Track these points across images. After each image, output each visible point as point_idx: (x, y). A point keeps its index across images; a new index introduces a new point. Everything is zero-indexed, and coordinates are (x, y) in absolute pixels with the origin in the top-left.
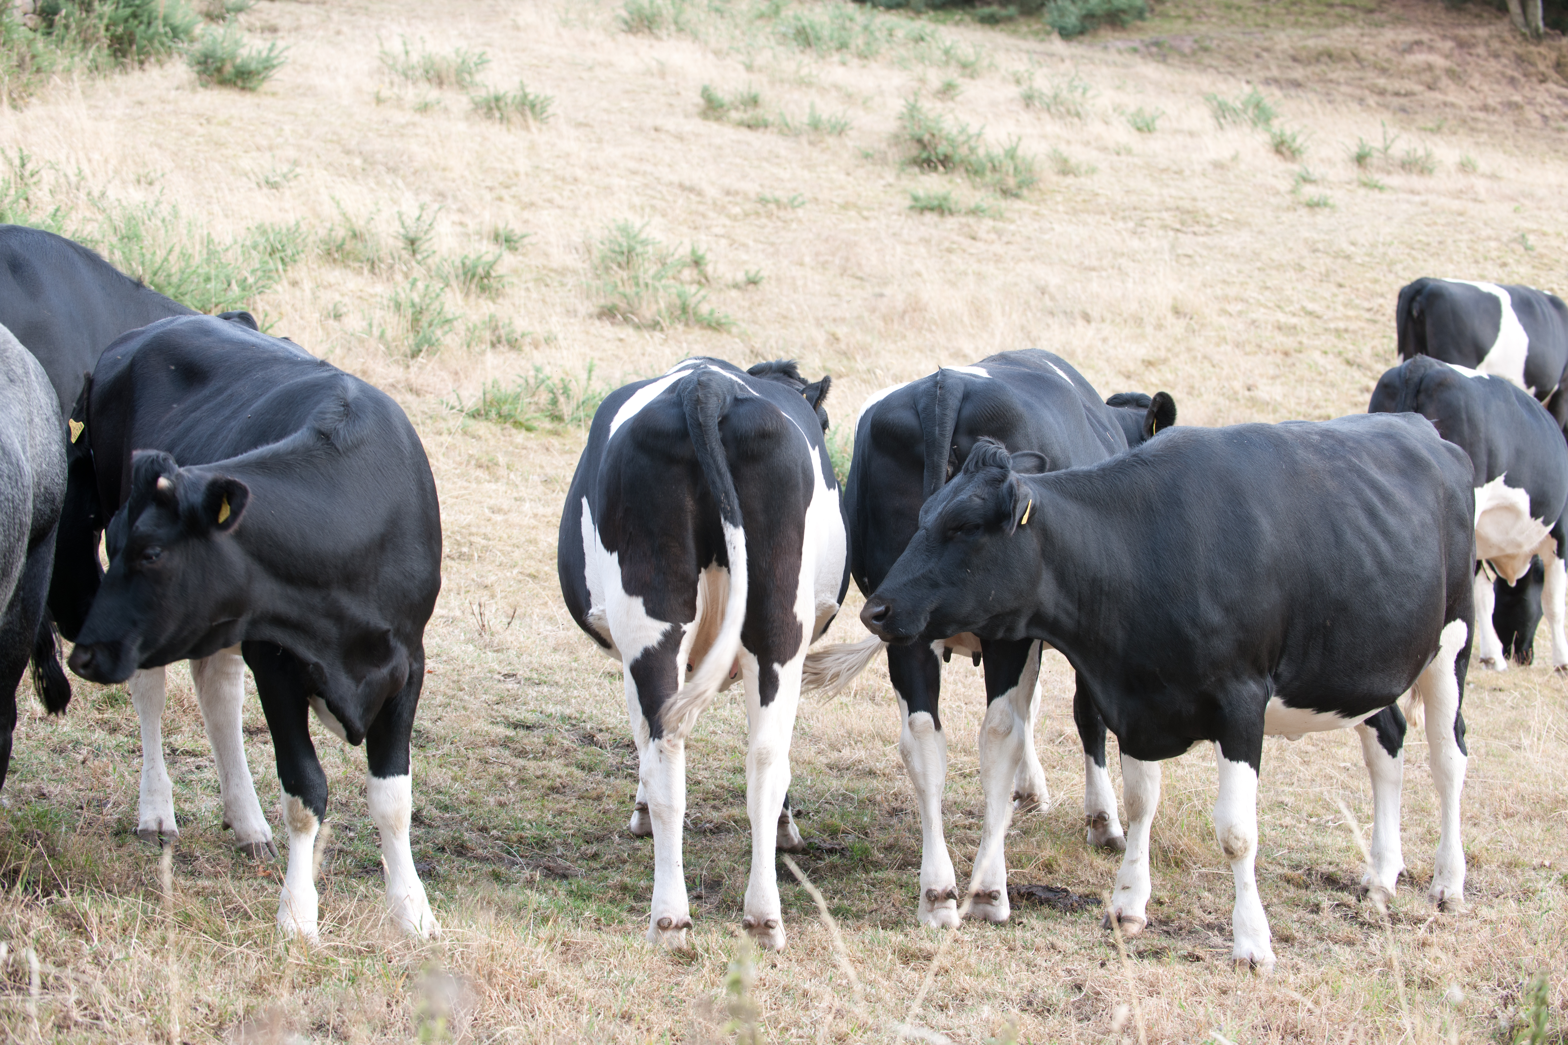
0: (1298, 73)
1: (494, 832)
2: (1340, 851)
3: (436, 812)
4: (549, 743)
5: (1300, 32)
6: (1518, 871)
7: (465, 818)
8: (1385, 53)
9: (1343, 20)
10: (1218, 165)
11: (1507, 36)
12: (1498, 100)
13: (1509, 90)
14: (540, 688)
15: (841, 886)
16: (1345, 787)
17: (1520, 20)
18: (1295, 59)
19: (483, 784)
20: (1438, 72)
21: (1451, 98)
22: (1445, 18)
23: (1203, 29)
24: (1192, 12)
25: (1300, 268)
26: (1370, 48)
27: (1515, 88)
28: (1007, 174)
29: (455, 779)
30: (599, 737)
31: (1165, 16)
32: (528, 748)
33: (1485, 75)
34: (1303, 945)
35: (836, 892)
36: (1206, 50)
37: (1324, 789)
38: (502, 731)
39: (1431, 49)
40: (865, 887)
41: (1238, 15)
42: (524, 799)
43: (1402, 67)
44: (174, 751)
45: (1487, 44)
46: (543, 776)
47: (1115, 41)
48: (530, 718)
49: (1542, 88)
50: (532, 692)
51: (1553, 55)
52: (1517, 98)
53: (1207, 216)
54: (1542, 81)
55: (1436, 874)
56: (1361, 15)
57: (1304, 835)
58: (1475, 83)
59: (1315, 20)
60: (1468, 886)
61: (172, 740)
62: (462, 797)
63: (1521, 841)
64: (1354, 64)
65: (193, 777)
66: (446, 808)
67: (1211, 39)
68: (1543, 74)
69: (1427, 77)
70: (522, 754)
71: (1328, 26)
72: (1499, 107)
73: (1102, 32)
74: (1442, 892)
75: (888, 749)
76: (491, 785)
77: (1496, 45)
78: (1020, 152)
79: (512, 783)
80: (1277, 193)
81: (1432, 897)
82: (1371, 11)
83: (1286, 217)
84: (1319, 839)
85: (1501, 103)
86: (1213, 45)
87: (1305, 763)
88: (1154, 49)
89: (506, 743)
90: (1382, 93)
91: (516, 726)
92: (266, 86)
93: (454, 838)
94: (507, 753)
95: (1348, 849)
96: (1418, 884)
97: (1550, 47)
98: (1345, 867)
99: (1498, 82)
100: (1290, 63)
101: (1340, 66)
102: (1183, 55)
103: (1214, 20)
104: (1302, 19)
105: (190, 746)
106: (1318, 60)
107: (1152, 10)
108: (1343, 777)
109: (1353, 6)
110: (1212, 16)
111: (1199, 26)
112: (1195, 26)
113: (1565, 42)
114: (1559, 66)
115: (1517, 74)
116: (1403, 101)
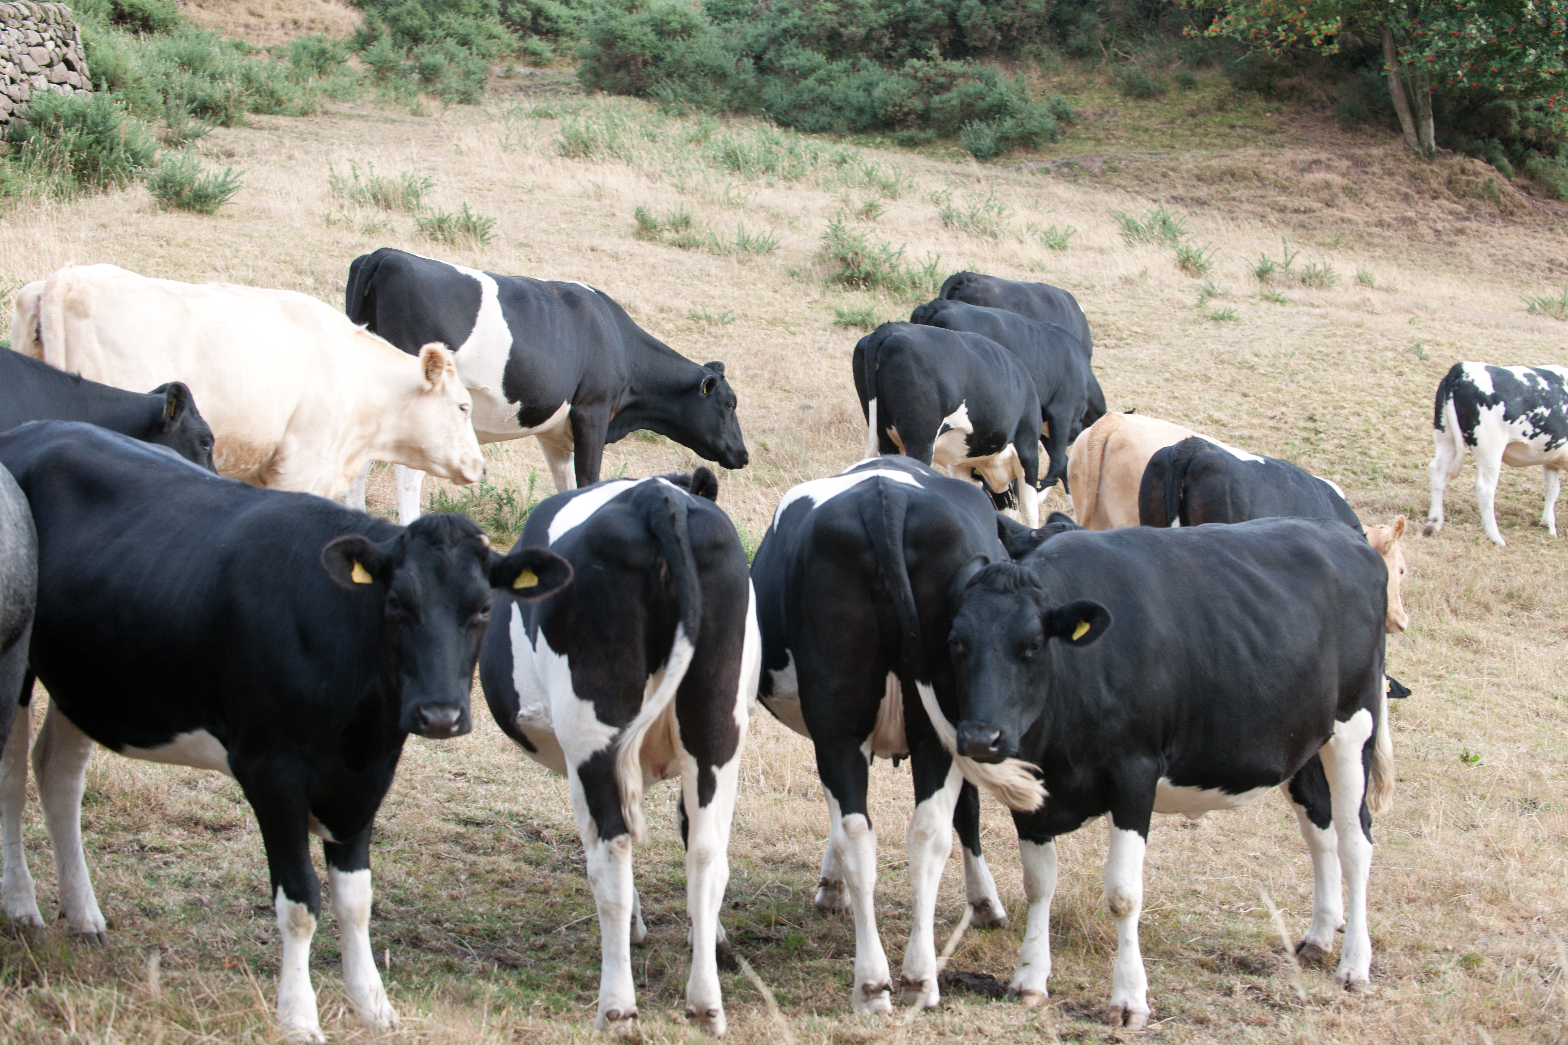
0: (1203, 191)
1: (447, 925)
2: (1251, 936)
3: (391, 906)
4: (498, 839)
5: (1204, 153)
6: (1420, 954)
7: (419, 912)
8: (1285, 172)
9: (1246, 141)
10: (1127, 281)
11: (1401, 154)
12: (1393, 215)
13: (1403, 207)
14: (489, 787)
15: (778, 974)
16: (1255, 875)
17: (1413, 139)
18: (1199, 178)
19: (436, 878)
20: (1336, 190)
22: (1344, 138)
23: (1112, 150)
24: (1101, 135)
25: (1207, 379)
26: (1271, 167)
27: (1408, 204)
28: (927, 291)
29: (409, 874)
30: (545, 833)
31: (1075, 138)
32: (478, 844)
33: (1380, 192)
34: (1218, 1026)
35: (773, 980)
36: (1115, 170)
37: (1235, 877)
38: (453, 828)
39: (1329, 168)
40: (801, 975)
41: (1146, 137)
42: (475, 893)
43: (1302, 185)
44: (142, 847)
45: (1381, 162)
46: (493, 871)
47: (1029, 163)
48: (480, 815)
49: (1434, 204)
50: (481, 790)
51: (1445, 173)
52: (1411, 214)
53: (1118, 329)
54: (1434, 198)
55: (1343, 958)
56: (1262, 137)
57: (1217, 922)
59: (1218, 141)
60: (1373, 968)
61: (140, 837)
62: (416, 891)
63: (1423, 924)
64: (1256, 183)
65: (162, 872)
66: (401, 902)
67: (1120, 160)
68: (1435, 191)
70: (472, 849)
72: (1394, 222)
73: (1016, 154)
74: (1349, 974)
75: (820, 843)
76: (444, 880)
77: (1390, 163)
78: (939, 270)
79: (463, 877)
80: (1185, 307)
81: (1338, 980)
82: (1271, 133)
83: (1193, 330)
84: (1231, 926)
85: (1396, 219)
86: (1122, 165)
87: (1217, 853)
88: (1066, 170)
89: (457, 839)
90: (1283, 210)
91: (467, 822)
92: (222, 209)
93: (409, 931)
94: (458, 849)
95: (1258, 935)
96: (1326, 967)
97: (1442, 165)
98: (1256, 951)
100: (1195, 182)
101: (1242, 185)
102: (1093, 176)
103: (1122, 141)
104: (1207, 140)
105: (157, 843)
106: (1221, 180)
107: (1064, 133)
108: (1253, 865)
109: (1256, 128)
110: (1120, 138)
111: (1108, 148)
112: (1104, 148)
113: (1456, 160)
114: (1450, 183)
115: (1411, 191)
116: (1304, 217)
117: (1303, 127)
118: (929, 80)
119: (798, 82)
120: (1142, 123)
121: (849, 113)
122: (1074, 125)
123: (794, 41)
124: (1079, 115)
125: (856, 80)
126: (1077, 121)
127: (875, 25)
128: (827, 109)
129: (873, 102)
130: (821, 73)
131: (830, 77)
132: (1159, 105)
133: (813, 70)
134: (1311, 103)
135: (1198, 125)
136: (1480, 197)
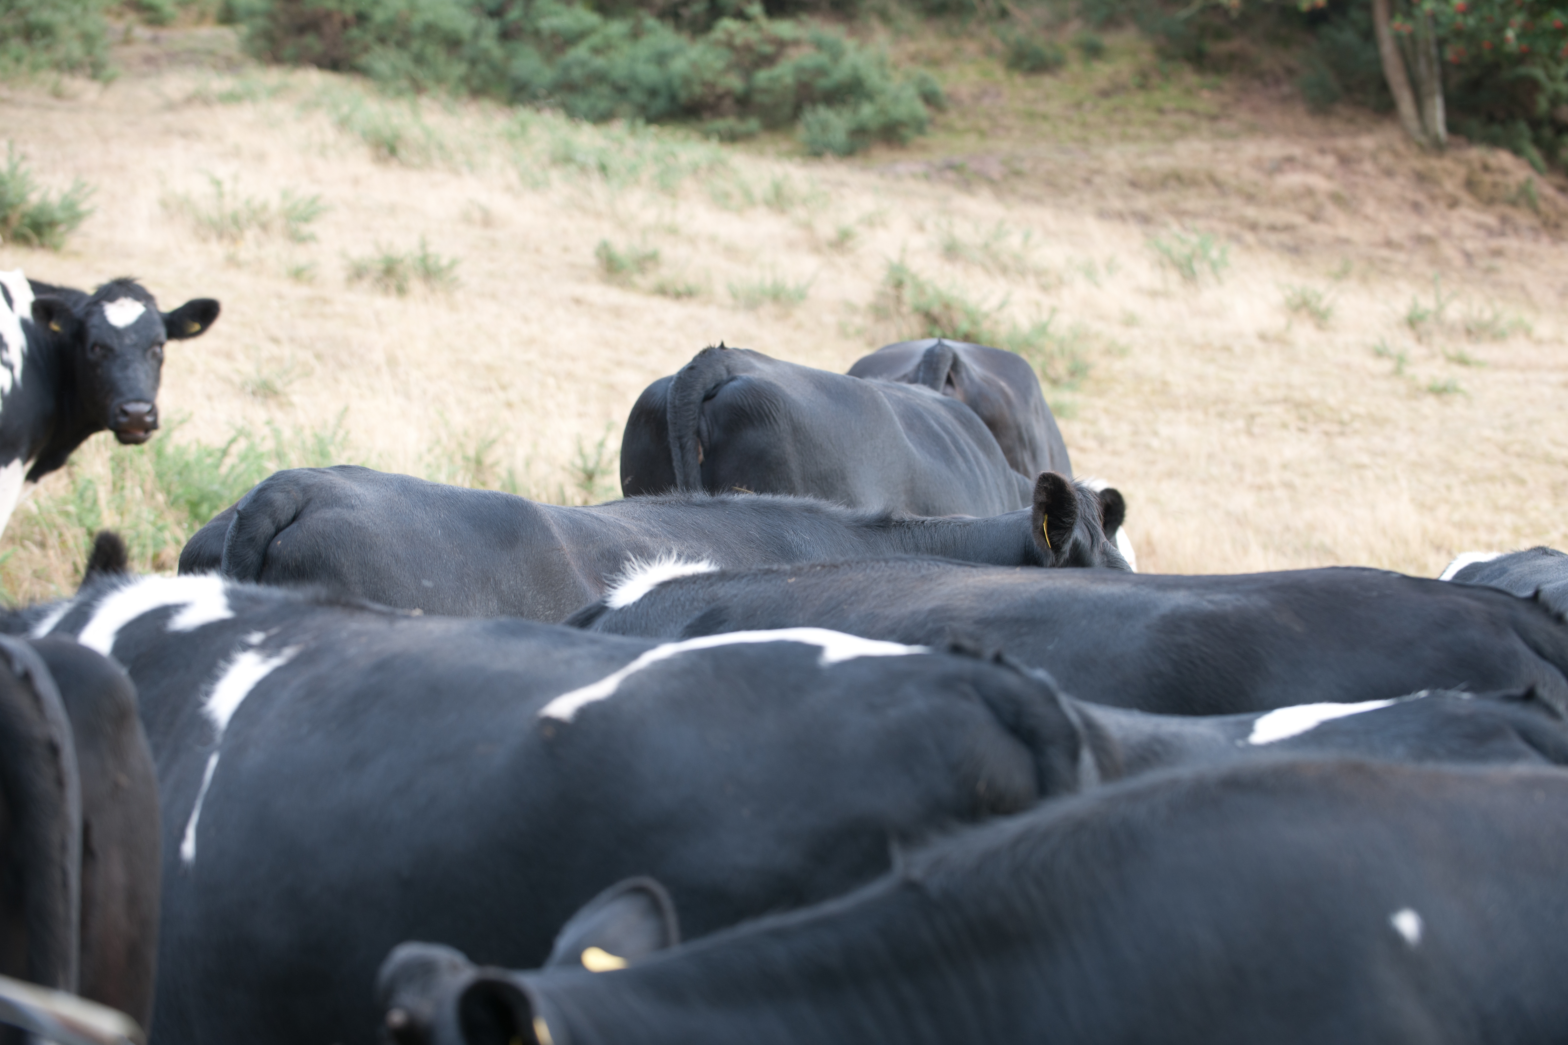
0: (1142, 202)
8: (1249, 174)
11: (1400, 146)
13: (1414, 220)
17: (1413, 124)
18: (1134, 184)
20: (1321, 198)
21: (1343, 232)
22: (1310, 124)
23: (1006, 146)
24: (985, 124)
26: (1229, 168)
27: (1420, 215)
31: (949, 129)
33: (1382, 200)
36: (1018, 174)
39: (1307, 167)
41: (1047, 127)
43: (1274, 193)
45: (1374, 157)
49: (1455, 214)
51: (1461, 172)
52: (1427, 229)
54: (1451, 207)
56: (1205, 125)
58: (1370, 210)
59: (1146, 132)
64: (1211, 190)
67: (1021, 159)
68: (1452, 196)
69: (1307, 205)
71: (1168, 140)
73: (876, 153)
77: (1386, 159)
82: (1213, 118)
86: (1026, 166)
88: (950, 175)
90: (1253, 227)
97: (1458, 161)
99: (1399, 209)
100: (1128, 190)
101: (1193, 192)
102: (991, 182)
103: (1015, 134)
104: (1131, 131)
106: (1163, 187)
107: (932, 121)
110: (1010, 129)
111: (999, 143)
112: (992, 143)
113: (1476, 153)
114: (1470, 185)
115: (1421, 197)
116: (1285, 238)
117: (1255, 110)
118: (749, 49)
119: (562, 52)
120: (1039, 108)
122: (946, 111)
124: (950, 96)
125: (643, 49)
126: (950, 105)
128: (606, 90)
129: (670, 79)
131: (609, 46)
132: (1057, 82)
133: (582, 35)
134: (1260, 76)
135: (1116, 109)
136: (1513, 203)
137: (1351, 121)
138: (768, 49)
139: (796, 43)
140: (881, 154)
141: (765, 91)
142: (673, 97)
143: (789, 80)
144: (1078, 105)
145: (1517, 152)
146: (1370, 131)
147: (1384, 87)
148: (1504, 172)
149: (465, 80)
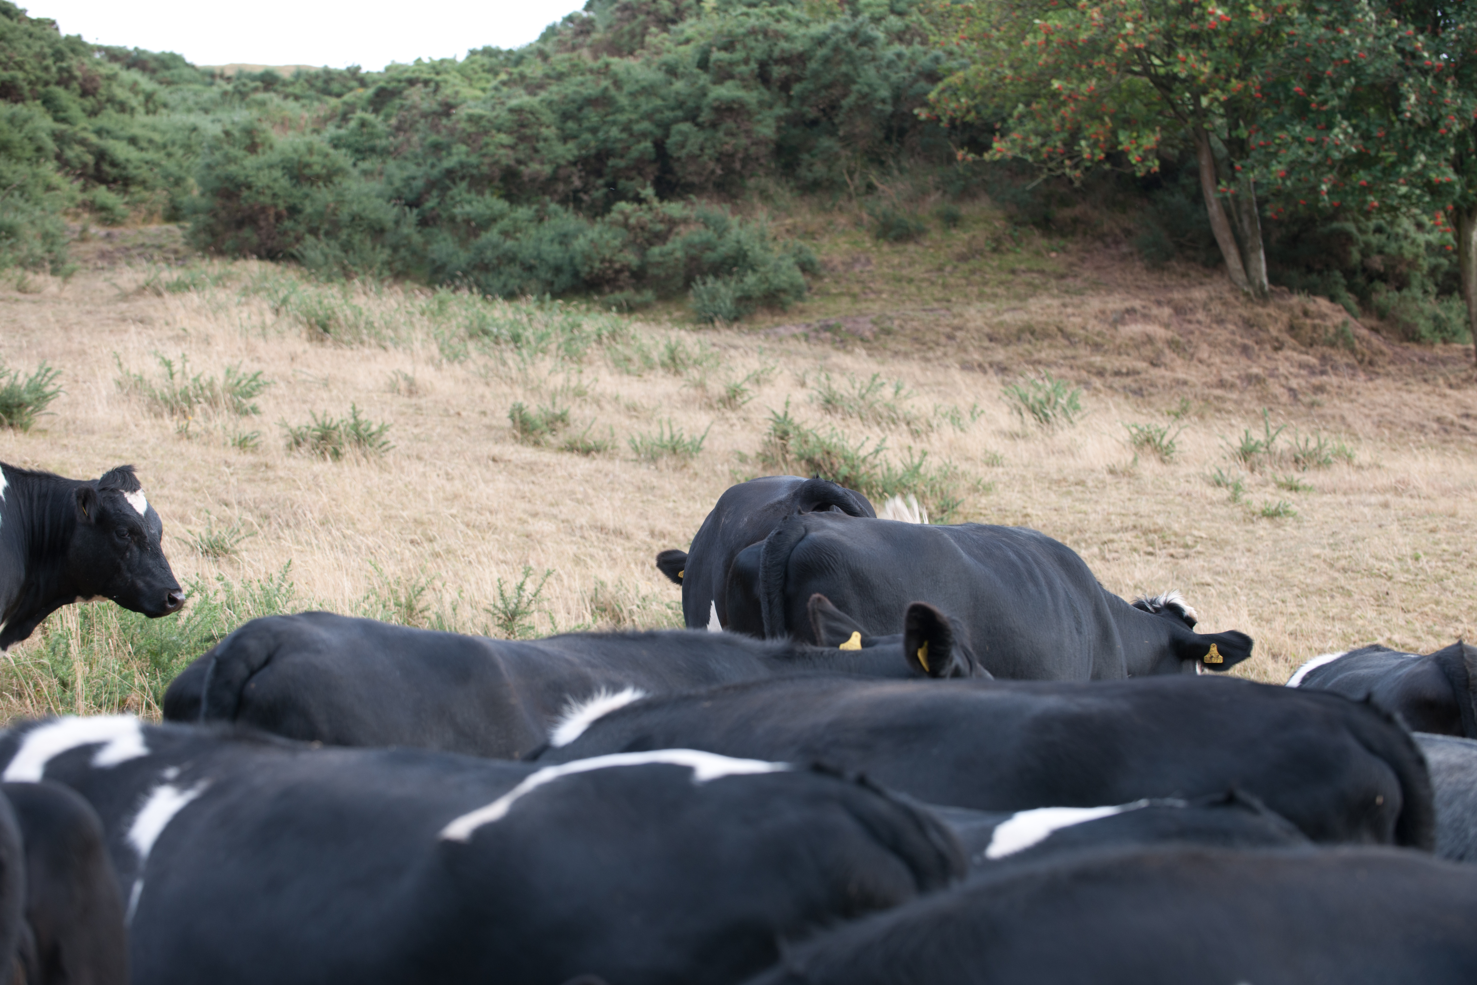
0: (1000, 354)
5: (992, 306)
8: (1094, 326)
9: (1034, 290)
11: (1229, 297)
12: (1235, 373)
13: (1244, 362)
17: (1241, 277)
18: (992, 338)
20: (1160, 345)
21: (1181, 375)
22: (1149, 280)
23: (876, 307)
24: (856, 289)
26: (1078, 320)
27: (1249, 357)
31: (826, 294)
33: (1213, 345)
36: (888, 332)
39: (1147, 318)
41: (913, 289)
43: (1118, 341)
45: (1205, 307)
47: (789, 327)
49: (1280, 355)
51: (1285, 317)
52: (1255, 370)
54: (1276, 349)
56: (1053, 282)
58: (1204, 354)
59: (1001, 291)
64: (1062, 340)
67: (890, 319)
68: (1277, 340)
69: (1148, 351)
72: (1238, 382)
73: (759, 317)
77: (1217, 308)
82: (1063, 277)
85: (1239, 377)
86: (895, 326)
88: (828, 335)
90: (1101, 373)
97: (1280, 308)
99: (1229, 352)
100: (986, 343)
101: (1046, 343)
102: (864, 341)
103: (884, 296)
104: (988, 290)
106: (1019, 339)
107: (810, 289)
109: (1042, 272)
110: (879, 292)
111: (870, 304)
112: (864, 305)
113: (1296, 300)
114: (1292, 328)
115: (1249, 342)
116: (1128, 381)
117: (1098, 268)
118: (642, 228)
119: (477, 236)
120: (905, 272)
121: (545, 274)
122: (821, 278)
123: (464, 185)
124: (824, 265)
125: (548, 231)
126: (823, 272)
127: (563, 162)
128: (516, 269)
129: (572, 259)
130: (505, 223)
131: (517, 230)
132: (920, 249)
133: (493, 220)
134: (1101, 237)
135: (973, 272)
136: (1332, 345)
137: (1184, 275)
138: (660, 227)
139: (685, 221)
140: (764, 318)
141: (659, 264)
142: (576, 274)
143: (679, 254)
144: (940, 269)
145: (1333, 299)
146: (1201, 284)
147: (1213, 243)
148: (1323, 316)
149: (388, 264)
